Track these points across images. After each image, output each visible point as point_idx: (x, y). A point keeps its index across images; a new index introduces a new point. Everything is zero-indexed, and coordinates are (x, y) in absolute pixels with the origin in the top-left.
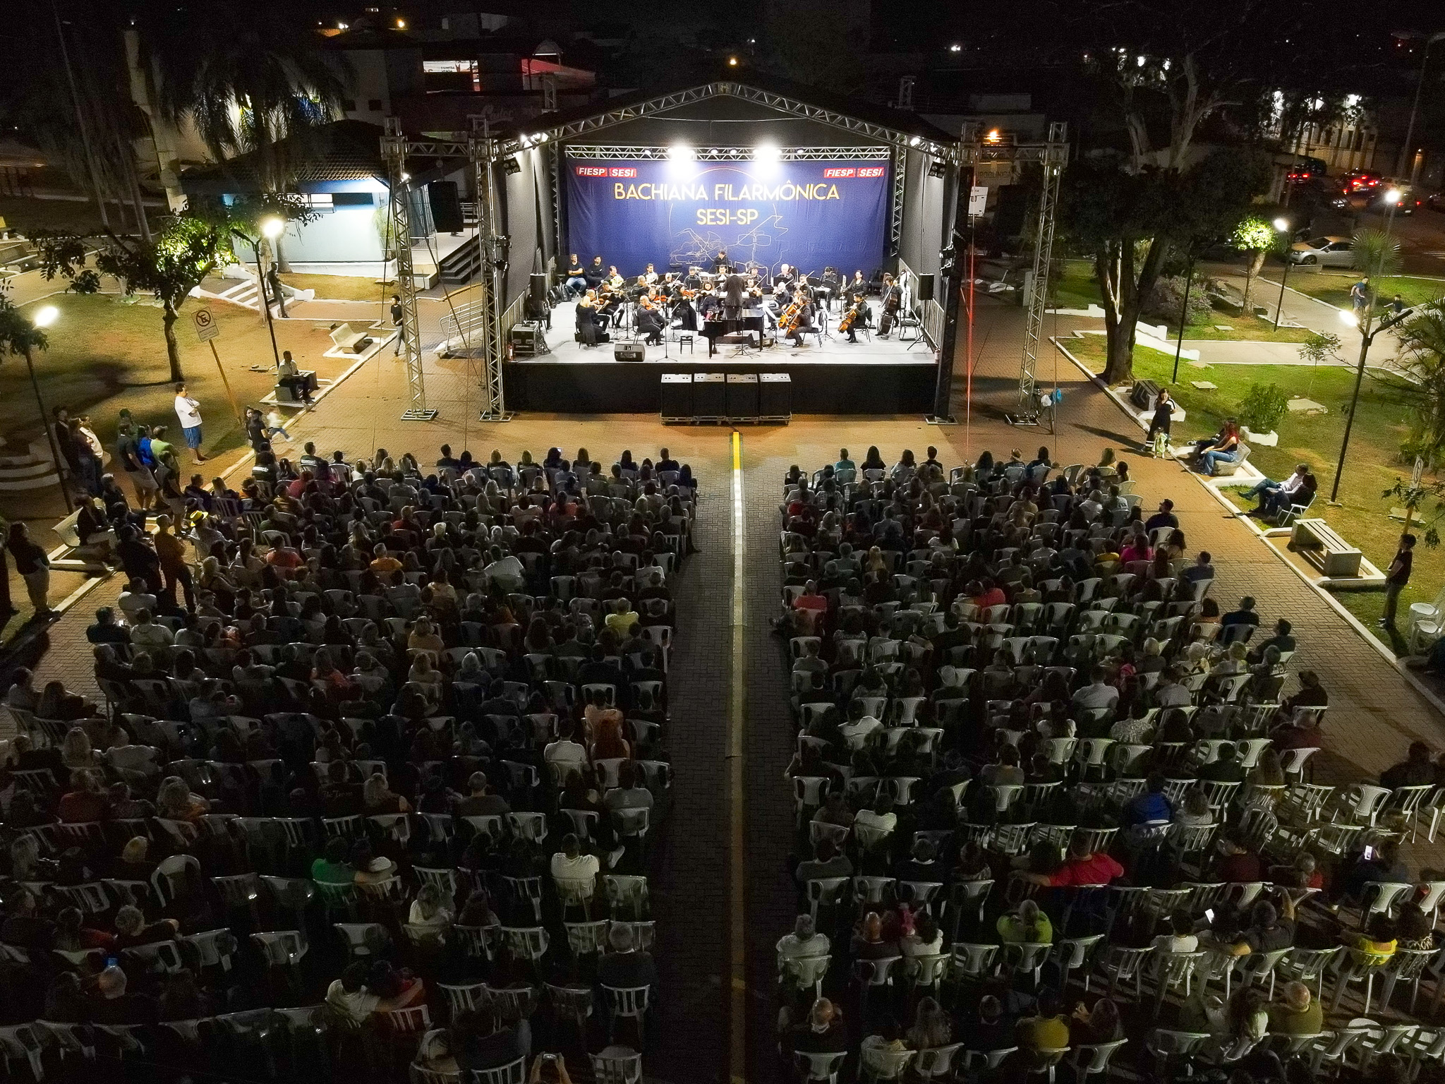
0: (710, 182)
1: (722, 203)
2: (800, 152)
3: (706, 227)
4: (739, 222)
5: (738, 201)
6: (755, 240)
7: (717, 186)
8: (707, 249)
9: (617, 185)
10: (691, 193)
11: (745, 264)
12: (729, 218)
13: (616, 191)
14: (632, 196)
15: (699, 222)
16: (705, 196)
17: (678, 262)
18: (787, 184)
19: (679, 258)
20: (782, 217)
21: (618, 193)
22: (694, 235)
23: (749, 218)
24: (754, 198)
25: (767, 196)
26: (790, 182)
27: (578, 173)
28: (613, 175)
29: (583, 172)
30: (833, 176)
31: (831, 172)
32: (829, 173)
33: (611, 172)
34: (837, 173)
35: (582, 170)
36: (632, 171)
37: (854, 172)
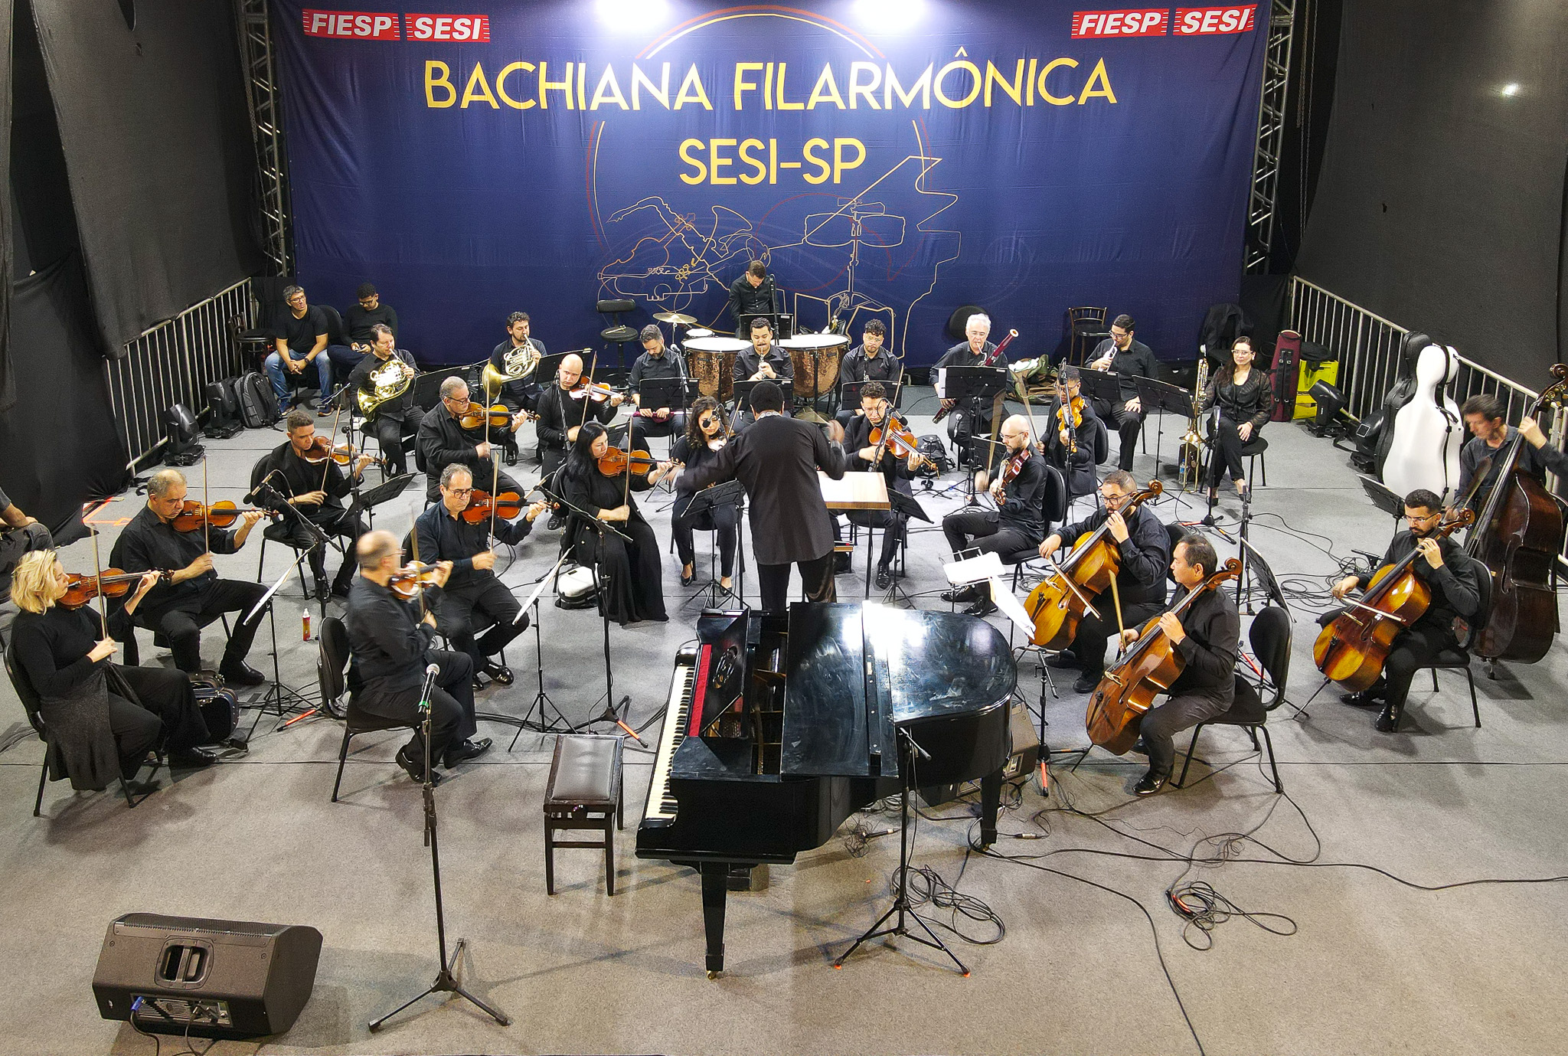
3: (706, 193)
4: (808, 177)
5: (805, 112)
6: (856, 231)
7: (741, 67)
8: (711, 257)
9: (430, 65)
10: (659, 88)
11: (828, 302)
12: (778, 165)
13: (429, 83)
14: (476, 98)
15: (684, 177)
16: (702, 98)
17: (621, 297)
18: (956, 59)
19: (624, 284)
20: (940, 160)
21: (435, 89)
22: (670, 218)
23: (840, 165)
24: (853, 105)
25: (895, 98)
26: (965, 55)
27: (307, 29)
28: (418, 34)
29: (324, 24)
30: (1098, 32)
31: (1091, 21)
32: (1086, 24)
33: (409, 25)
34: (1111, 23)
35: (321, 20)
36: (478, 22)
37: (1165, 20)
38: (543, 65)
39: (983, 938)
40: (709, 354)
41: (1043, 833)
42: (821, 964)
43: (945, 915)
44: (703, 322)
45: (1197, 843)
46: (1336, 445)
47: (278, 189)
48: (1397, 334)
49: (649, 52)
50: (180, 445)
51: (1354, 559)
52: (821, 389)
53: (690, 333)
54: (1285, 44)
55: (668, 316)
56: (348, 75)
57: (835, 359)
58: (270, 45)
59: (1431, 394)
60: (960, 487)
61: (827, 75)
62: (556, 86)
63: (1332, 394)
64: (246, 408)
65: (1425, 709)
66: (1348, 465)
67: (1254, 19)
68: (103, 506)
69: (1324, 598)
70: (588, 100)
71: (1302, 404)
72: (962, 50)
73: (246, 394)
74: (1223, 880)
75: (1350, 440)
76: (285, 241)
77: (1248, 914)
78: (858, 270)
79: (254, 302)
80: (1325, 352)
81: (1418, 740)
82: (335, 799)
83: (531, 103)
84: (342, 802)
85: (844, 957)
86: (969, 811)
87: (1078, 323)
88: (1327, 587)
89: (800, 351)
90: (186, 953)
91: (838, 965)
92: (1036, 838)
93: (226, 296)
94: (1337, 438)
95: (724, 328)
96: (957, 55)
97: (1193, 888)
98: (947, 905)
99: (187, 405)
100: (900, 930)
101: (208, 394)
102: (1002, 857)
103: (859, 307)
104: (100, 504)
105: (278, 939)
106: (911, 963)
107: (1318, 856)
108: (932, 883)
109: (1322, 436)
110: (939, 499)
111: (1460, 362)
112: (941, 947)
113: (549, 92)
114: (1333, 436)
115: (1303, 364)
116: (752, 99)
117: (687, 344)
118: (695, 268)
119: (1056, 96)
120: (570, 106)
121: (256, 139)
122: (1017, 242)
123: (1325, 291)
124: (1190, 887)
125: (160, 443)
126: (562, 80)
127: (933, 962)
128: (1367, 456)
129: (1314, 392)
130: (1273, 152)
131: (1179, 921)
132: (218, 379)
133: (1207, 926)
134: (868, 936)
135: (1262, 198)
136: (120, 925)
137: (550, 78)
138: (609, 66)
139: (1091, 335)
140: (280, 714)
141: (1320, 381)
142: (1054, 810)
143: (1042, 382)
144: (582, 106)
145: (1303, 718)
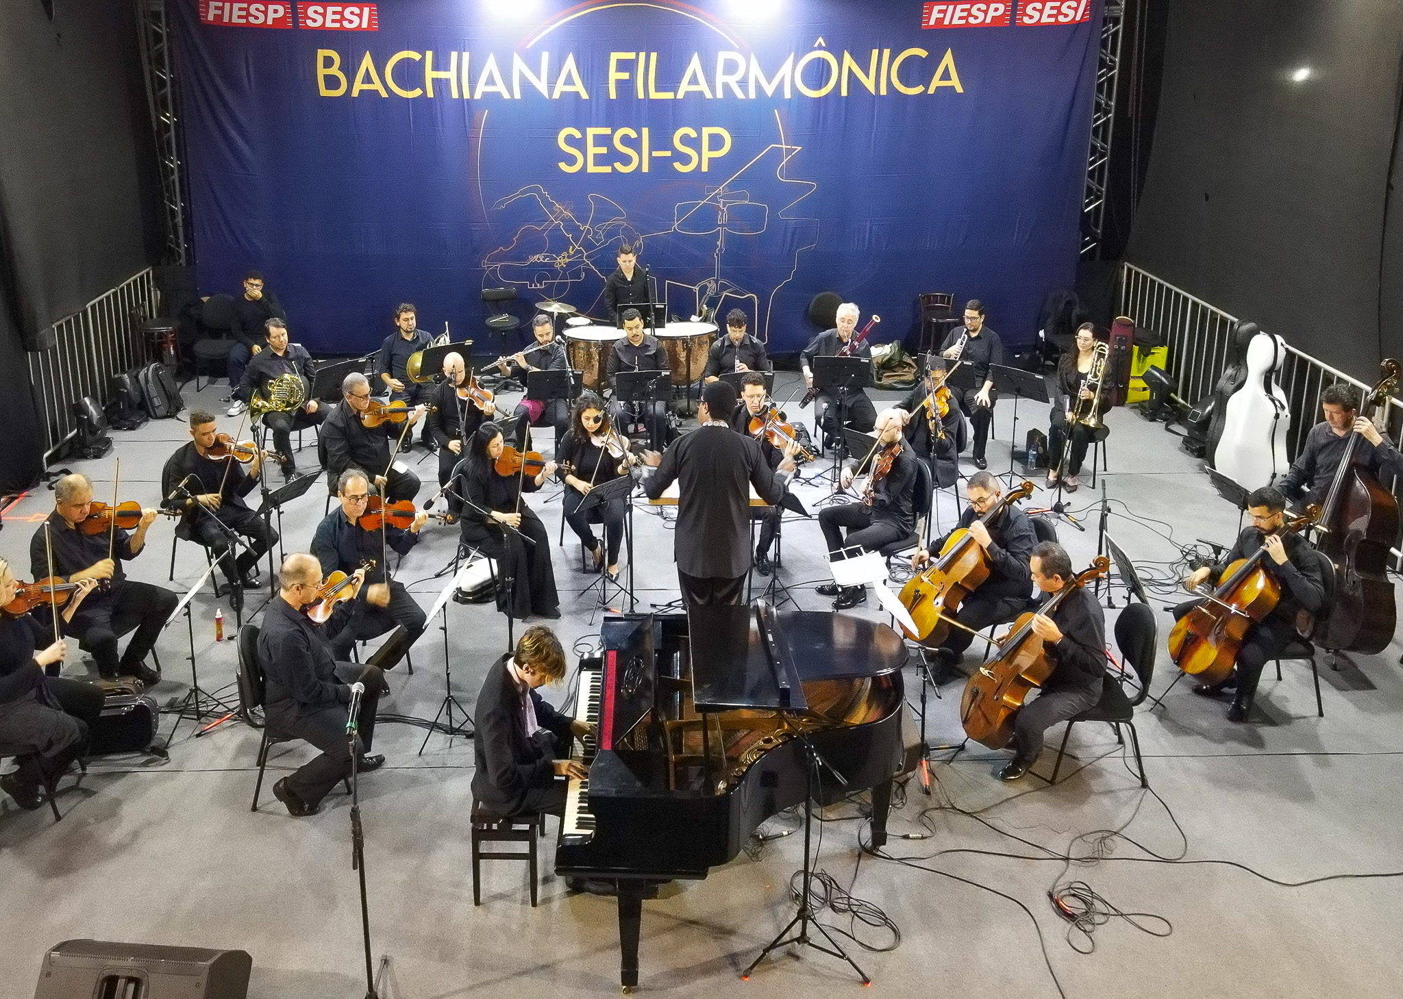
3: (584, 181)
4: (678, 166)
5: (675, 100)
6: (722, 218)
7: (615, 57)
8: (588, 245)
9: (322, 53)
10: (539, 77)
11: (696, 289)
12: (650, 154)
13: (321, 72)
14: (366, 87)
15: (563, 166)
16: (579, 87)
17: (504, 285)
18: (815, 49)
19: (506, 272)
20: (800, 148)
21: (326, 77)
22: (550, 206)
23: (707, 154)
24: (720, 95)
25: (759, 88)
26: (824, 45)
27: (203, 17)
28: (309, 23)
29: (219, 12)
30: (946, 22)
31: (940, 12)
32: (935, 15)
33: (301, 13)
34: (958, 14)
35: (216, 8)
36: (366, 10)
37: (1008, 11)
38: (429, 54)
39: (880, 945)
40: (588, 343)
41: (927, 833)
42: (729, 975)
43: (843, 921)
44: (581, 311)
45: (1073, 841)
46: (1168, 429)
47: (176, 177)
48: (1224, 321)
49: (529, 42)
50: (89, 438)
51: (1196, 546)
52: (692, 377)
53: (569, 321)
54: (1116, 34)
55: (550, 305)
56: (243, 64)
57: (706, 347)
58: (167, 32)
59: (1260, 381)
60: (825, 475)
61: (695, 64)
62: (441, 75)
63: (1163, 379)
64: (151, 400)
65: (1271, 698)
66: (1180, 449)
67: (1090, 10)
68: (16, 501)
69: (1169, 585)
70: (472, 89)
71: (1135, 389)
72: (820, 40)
73: (151, 384)
74: (1100, 880)
75: (1180, 424)
76: (184, 229)
77: (1125, 915)
78: (725, 259)
79: (155, 291)
80: (1156, 336)
81: (1266, 731)
82: (254, 809)
83: (418, 92)
84: (261, 812)
85: (752, 968)
86: (857, 810)
87: (928, 309)
88: (1171, 574)
89: (672, 340)
90: (121, 983)
91: (746, 976)
92: (923, 838)
93: (129, 285)
94: (1168, 421)
95: (601, 317)
96: (816, 45)
97: (1072, 889)
98: (844, 911)
99: (94, 398)
100: (803, 939)
101: (115, 386)
102: (892, 859)
103: (725, 293)
104: (13, 499)
105: (213, 968)
106: (814, 973)
107: (1185, 853)
108: (828, 888)
109: (1153, 420)
110: (807, 487)
111: (1287, 350)
112: (843, 956)
113: (436, 82)
114: (1165, 420)
115: (1136, 348)
116: (626, 88)
117: (567, 333)
118: (574, 256)
119: (907, 85)
120: (455, 95)
121: (155, 128)
122: (871, 228)
123: (1154, 278)
124: (1070, 888)
125: (69, 436)
126: (447, 69)
127: (835, 971)
128: (1198, 441)
129: (1147, 377)
130: (1105, 140)
131: (1061, 922)
132: (123, 371)
133: (1088, 927)
134: (774, 945)
135: (1094, 185)
136: (56, 955)
137: (436, 67)
138: (492, 55)
139: (940, 321)
140: (199, 719)
141: (1153, 367)
142: (937, 809)
143: (895, 367)
144: (466, 96)
145: (1161, 711)
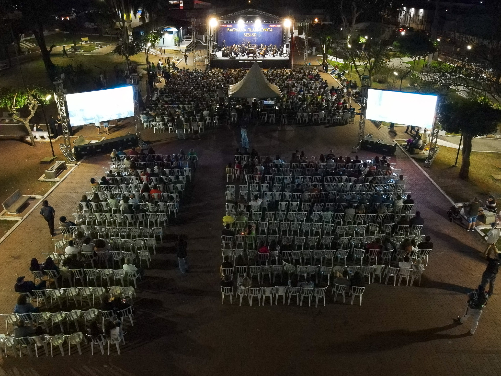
0: (246, 28)
1: (249, 32)
2: (265, 22)
3: (246, 37)
5: (252, 32)
6: (256, 40)
8: (246, 41)
10: (243, 30)
12: (251, 35)
14: (231, 31)
16: (246, 31)
20: (261, 35)
22: (243, 39)
23: (255, 35)
24: (255, 31)
25: (258, 31)
31: (271, 26)
83: (234, 31)
96: (262, 29)
119: (269, 31)
126: (236, 29)
144: (238, 31)
